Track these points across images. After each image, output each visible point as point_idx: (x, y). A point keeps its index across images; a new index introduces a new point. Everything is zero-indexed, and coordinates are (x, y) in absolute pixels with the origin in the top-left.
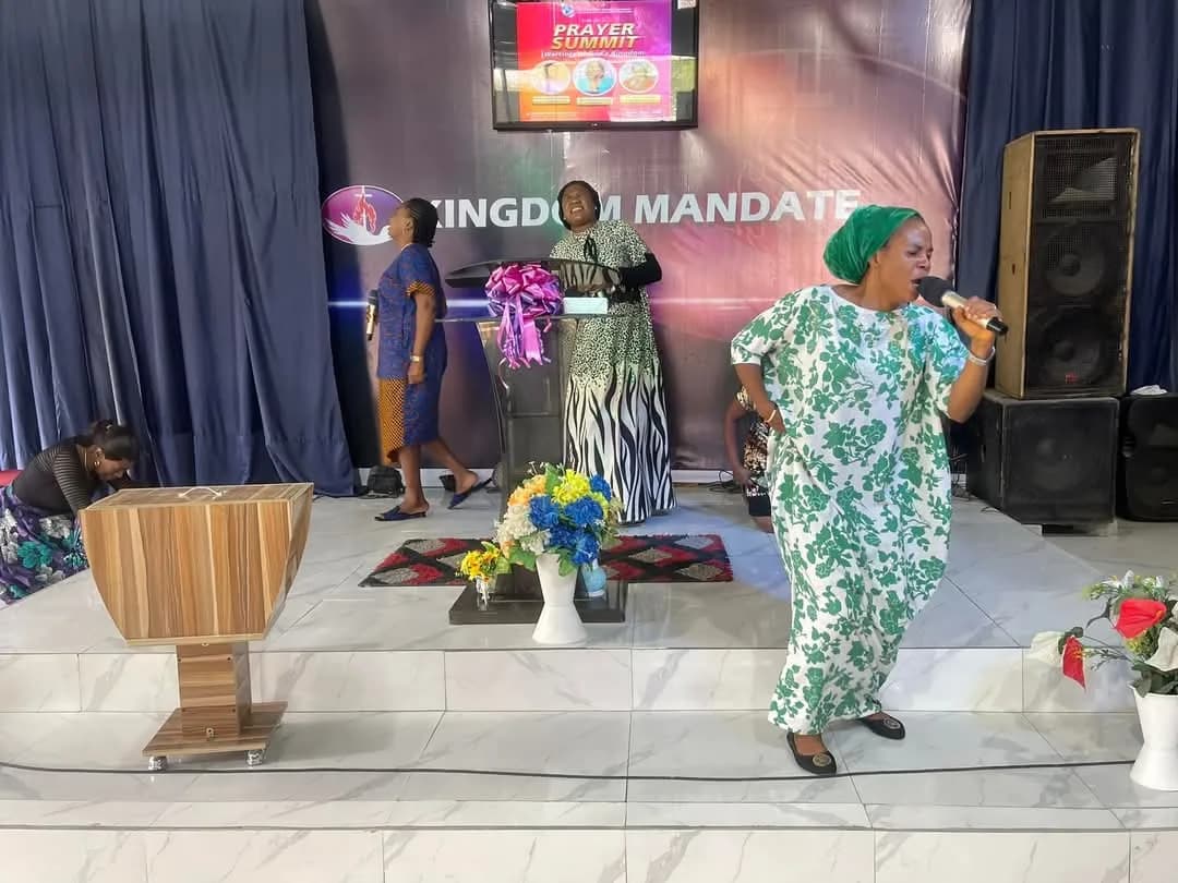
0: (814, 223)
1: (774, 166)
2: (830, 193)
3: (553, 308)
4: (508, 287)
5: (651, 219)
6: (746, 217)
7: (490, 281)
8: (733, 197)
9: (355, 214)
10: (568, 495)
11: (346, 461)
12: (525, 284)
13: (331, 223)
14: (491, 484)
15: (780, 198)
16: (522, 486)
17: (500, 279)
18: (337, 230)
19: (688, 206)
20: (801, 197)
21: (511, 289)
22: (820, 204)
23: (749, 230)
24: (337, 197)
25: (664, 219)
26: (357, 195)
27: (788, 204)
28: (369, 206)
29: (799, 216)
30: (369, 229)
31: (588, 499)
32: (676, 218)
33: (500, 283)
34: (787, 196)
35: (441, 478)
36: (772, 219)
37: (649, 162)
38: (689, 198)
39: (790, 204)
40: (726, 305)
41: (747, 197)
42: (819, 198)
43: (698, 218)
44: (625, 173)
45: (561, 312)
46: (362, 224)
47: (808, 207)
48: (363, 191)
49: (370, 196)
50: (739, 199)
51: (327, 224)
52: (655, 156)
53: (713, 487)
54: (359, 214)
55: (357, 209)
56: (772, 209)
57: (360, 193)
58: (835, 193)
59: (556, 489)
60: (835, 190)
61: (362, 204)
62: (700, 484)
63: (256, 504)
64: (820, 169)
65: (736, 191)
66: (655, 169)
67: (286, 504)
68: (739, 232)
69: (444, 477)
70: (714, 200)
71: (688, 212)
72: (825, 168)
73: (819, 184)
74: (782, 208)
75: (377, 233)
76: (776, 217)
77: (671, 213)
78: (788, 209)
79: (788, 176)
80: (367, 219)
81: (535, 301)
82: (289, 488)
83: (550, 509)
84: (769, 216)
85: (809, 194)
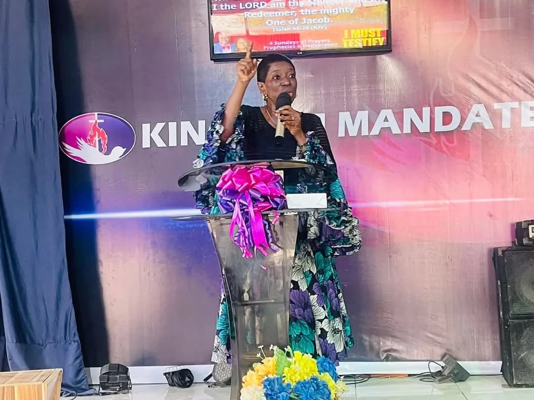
0: (502, 131)
1: (462, 82)
2: (515, 105)
3: (277, 204)
4: (238, 186)
5: (353, 132)
6: (439, 127)
7: (221, 182)
8: (426, 111)
9: (89, 138)
10: (297, 375)
11: (78, 361)
12: (253, 182)
13: (67, 146)
14: (212, 380)
15: (469, 110)
16: (253, 369)
17: (230, 179)
18: (72, 151)
19: (386, 120)
20: (488, 108)
21: (239, 187)
22: (506, 114)
23: (443, 138)
24: (73, 123)
25: (365, 132)
26: (90, 121)
27: (477, 115)
28: (101, 130)
29: (488, 126)
30: (101, 150)
31: (314, 379)
32: (376, 131)
33: (230, 182)
34: (476, 108)
35: (165, 374)
36: (463, 129)
37: (349, 84)
38: (387, 113)
39: (478, 115)
40: (426, 206)
41: (439, 111)
42: (505, 109)
43: (396, 130)
44: (327, 94)
45: (285, 207)
46: (95, 146)
47: (495, 116)
48: (96, 118)
49: (102, 121)
50: (432, 113)
51: (63, 147)
52: (354, 78)
53: (423, 377)
54: (92, 137)
55: (91, 133)
56: (463, 120)
57: (93, 119)
58: (520, 104)
59: (286, 369)
60: (520, 101)
61: (95, 129)
62: (410, 375)
63: (13, 388)
64: (505, 84)
65: (429, 105)
66: (355, 88)
67: (41, 385)
68: (434, 141)
69: (169, 373)
70: (409, 114)
71: (386, 125)
72: (509, 82)
73: (504, 96)
74: (471, 119)
75: (108, 153)
76: (467, 127)
77: (371, 126)
78: (477, 120)
79: (475, 90)
80: (99, 141)
81: (261, 197)
82: (42, 373)
83: (282, 389)
84: (460, 126)
85: (496, 106)
